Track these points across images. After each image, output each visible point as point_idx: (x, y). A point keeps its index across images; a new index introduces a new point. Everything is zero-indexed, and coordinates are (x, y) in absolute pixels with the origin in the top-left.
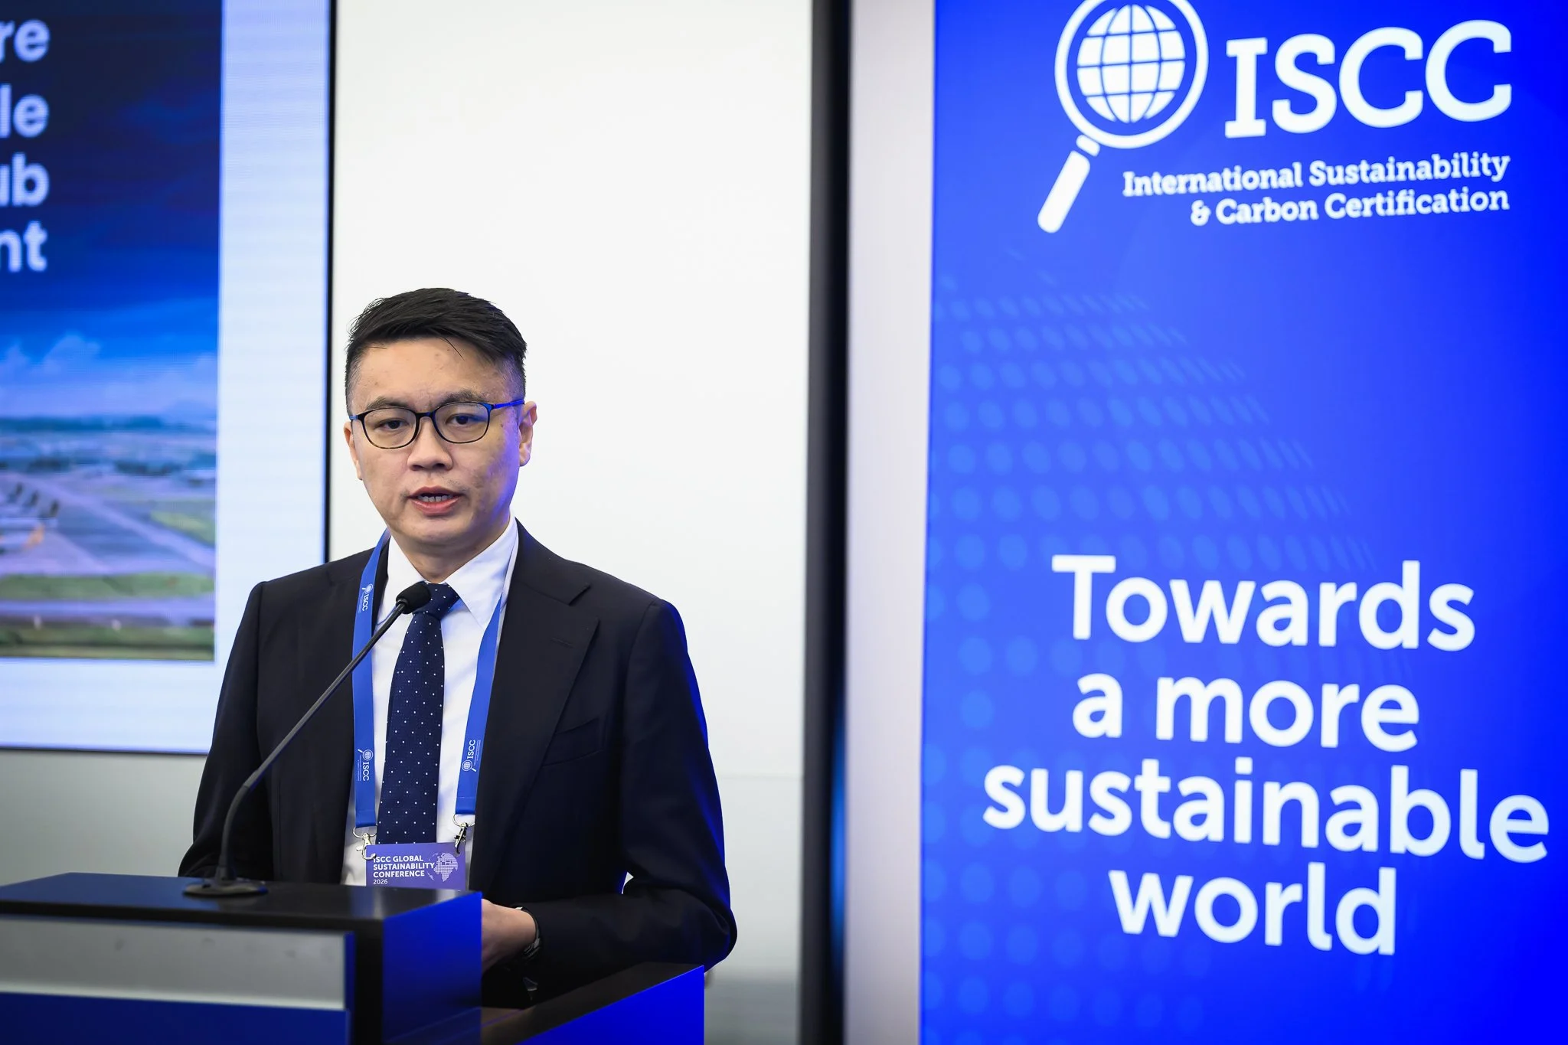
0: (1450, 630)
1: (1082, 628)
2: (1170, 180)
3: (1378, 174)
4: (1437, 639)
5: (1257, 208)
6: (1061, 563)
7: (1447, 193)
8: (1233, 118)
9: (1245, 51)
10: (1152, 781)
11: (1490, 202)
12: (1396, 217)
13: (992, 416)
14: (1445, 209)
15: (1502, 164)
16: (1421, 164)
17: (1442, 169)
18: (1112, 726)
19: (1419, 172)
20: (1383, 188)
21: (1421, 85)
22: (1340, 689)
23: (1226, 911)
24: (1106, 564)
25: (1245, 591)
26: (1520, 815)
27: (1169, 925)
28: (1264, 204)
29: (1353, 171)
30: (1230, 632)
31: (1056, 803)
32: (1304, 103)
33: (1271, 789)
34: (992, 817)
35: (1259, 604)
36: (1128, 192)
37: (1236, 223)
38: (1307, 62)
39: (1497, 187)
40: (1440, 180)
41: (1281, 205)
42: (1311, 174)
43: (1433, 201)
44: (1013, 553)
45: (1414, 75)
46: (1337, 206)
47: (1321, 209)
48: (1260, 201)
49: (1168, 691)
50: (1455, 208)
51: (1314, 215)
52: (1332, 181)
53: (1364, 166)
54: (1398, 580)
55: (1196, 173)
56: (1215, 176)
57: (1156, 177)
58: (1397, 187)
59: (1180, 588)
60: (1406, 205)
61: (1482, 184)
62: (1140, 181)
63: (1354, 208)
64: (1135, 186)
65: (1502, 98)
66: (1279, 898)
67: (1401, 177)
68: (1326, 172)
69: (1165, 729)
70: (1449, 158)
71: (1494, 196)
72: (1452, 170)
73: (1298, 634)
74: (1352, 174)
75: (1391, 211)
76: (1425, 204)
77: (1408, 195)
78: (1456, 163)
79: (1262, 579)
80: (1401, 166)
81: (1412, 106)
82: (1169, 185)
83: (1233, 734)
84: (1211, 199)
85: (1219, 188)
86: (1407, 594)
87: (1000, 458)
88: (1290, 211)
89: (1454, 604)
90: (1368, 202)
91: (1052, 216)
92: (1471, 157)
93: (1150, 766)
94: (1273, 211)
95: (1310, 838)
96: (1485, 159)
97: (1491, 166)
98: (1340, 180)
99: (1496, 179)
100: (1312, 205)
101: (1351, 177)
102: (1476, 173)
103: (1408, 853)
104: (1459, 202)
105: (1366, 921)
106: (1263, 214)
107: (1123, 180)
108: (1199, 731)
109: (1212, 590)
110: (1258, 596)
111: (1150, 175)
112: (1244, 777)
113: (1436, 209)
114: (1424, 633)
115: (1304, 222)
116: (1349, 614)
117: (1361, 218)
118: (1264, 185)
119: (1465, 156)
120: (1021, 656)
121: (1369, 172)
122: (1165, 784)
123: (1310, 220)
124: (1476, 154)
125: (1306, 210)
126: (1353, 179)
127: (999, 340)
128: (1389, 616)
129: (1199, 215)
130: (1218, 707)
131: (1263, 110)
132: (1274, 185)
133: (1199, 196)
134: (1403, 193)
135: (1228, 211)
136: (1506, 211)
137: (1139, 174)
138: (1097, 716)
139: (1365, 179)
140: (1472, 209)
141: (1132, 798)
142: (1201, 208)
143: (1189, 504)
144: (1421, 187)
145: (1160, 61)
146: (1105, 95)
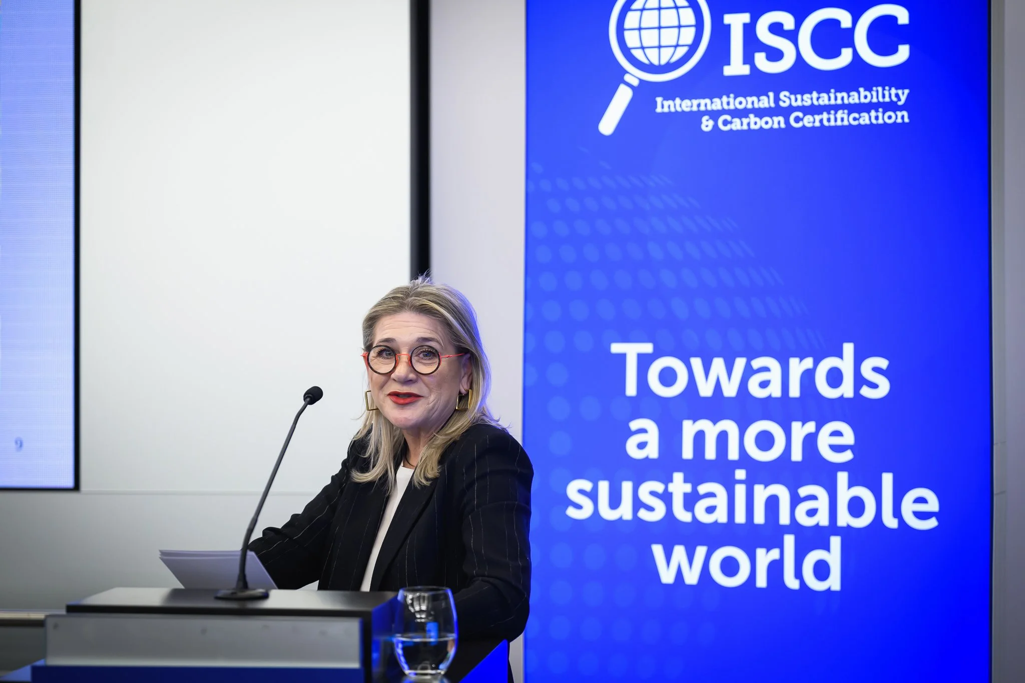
0: (874, 386)
1: (631, 390)
2: (687, 103)
3: (824, 100)
4: (866, 392)
5: (745, 121)
6: (617, 348)
7: (869, 112)
8: (729, 64)
9: (736, 21)
10: (679, 486)
11: (897, 118)
12: (836, 127)
13: (568, 254)
14: (867, 122)
15: (904, 94)
16: (852, 93)
17: (866, 97)
18: (652, 451)
19: (851, 99)
20: (827, 108)
21: (851, 44)
22: (803, 425)
23: (730, 567)
24: (647, 348)
25: (740, 363)
26: (921, 500)
27: (692, 577)
28: (749, 118)
29: (808, 98)
30: (730, 390)
31: (615, 502)
32: (775, 55)
33: (758, 489)
34: (571, 512)
35: (749, 372)
36: (659, 110)
37: (731, 130)
38: (776, 29)
39: (901, 108)
40: (864, 104)
41: (761, 119)
42: (780, 100)
43: (860, 117)
44: (584, 342)
45: (847, 38)
46: (797, 120)
47: (787, 122)
48: (747, 117)
49: (689, 429)
50: (874, 121)
51: (783, 125)
52: (794, 104)
53: (815, 95)
54: (840, 355)
55: (704, 98)
56: (716, 100)
57: (678, 101)
58: (836, 108)
59: (697, 363)
60: (842, 120)
61: (891, 106)
62: (666, 103)
63: (808, 121)
64: (663, 106)
65: (903, 53)
66: (764, 557)
67: (839, 102)
68: (790, 98)
69: (688, 452)
70: (870, 90)
71: (899, 114)
72: (872, 98)
73: (775, 390)
74: (807, 100)
75: (832, 123)
76: (855, 119)
77: (844, 113)
78: (874, 93)
79: (751, 356)
80: (839, 95)
81: (845, 58)
82: (686, 105)
83: (733, 454)
84: (714, 115)
85: (719, 108)
86: (846, 364)
87: (574, 281)
88: (767, 123)
89: (876, 370)
90: (818, 118)
91: (608, 124)
92: (884, 89)
93: (678, 477)
94: (755, 123)
95: (784, 519)
96: (893, 91)
97: (897, 95)
98: (799, 103)
99: (900, 103)
100: (781, 119)
101: (806, 102)
102: (887, 99)
103: (849, 526)
104: (877, 118)
105: (822, 570)
106: (749, 124)
107: (656, 102)
108: (710, 453)
109: (718, 364)
110: (748, 366)
111: (674, 100)
112: (740, 482)
113: (862, 122)
114: (857, 388)
115: (776, 129)
116: (808, 377)
117: (813, 127)
118: (750, 106)
119: (880, 89)
120: (590, 409)
121: (818, 99)
122: (688, 488)
123: (780, 128)
124: (887, 88)
125: (778, 122)
126: (808, 103)
127: (573, 205)
128: (835, 377)
129: (707, 125)
130: (723, 438)
131: (748, 59)
132: (756, 106)
133: (706, 113)
134: (840, 112)
135: (725, 123)
136: (907, 123)
137: (666, 99)
138: (642, 446)
139: (816, 103)
140: (885, 122)
141: (666, 498)
142: (707, 121)
143: (703, 309)
144: (852, 108)
145: (679, 27)
146: (643, 48)
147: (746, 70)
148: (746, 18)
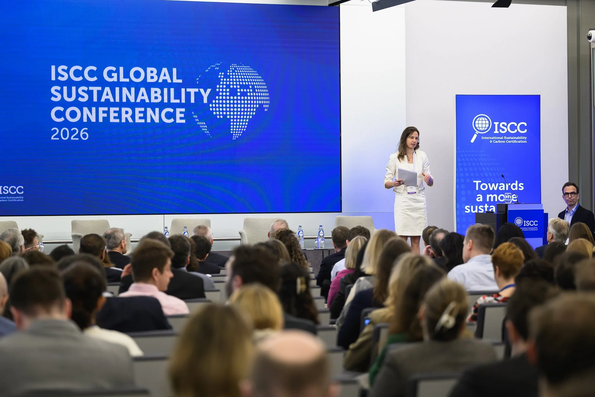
0: (521, 188)
1: (477, 189)
2: (487, 138)
3: (512, 138)
4: (520, 189)
5: (498, 141)
6: (474, 182)
8: (495, 131)
9: (496, 124)
10: (486, 206)
11: (525, 142)
13: (465, 164)
18: (481, 200)
19: (517, 138)
20: (513, 140)
21: (517, 129)
24: (480, 182)
25: (497, 184)
30: (496, 189)
31: (474, 209)
32: (503, 130)
34: (466, 212)
35: (499, 186)
38: (503, 125)
41: (501, 141)
42: (504, 138)
44: (468, 180)
45: (516, 128)
47: (505, 142)
49: (488, 196)
50: (521, 142)
53: (510, 137)
55: (490, 137)
56: (493, 137)
57: (486, 137)
58: (514, 140)
59: (489, 184)
60: (515, 142)
61: (524, 140)
62: (483, 138)
63: (509, 142)
65: (526, 131)
67: (515, 139)
68: (506, 138)
69: (488, 200)
70: (520, 137)
71: (525, 141)
73: (504, 189)
75: (513, 142)
76: (517, 142)
79: (499, 183)
80: (515, 138)
81: (516, 131)
83: (496, 200)
84: (492, 140)
86: (516, 184)
87: (466, 169)
89: (521, 185)
90: (511, 141)
91: (472, 141)
93: (486, 205)
96: (524, 137)
98: (508, 139)
100: (504, 141)
102: (523, 139)
106: (499, 142)
107: (481, 137)
108: (492, 200)
109: (493, 185)
110: (499, 184)
113: (519, 142)
114: (518, 189)
115: (503, 143)
116: (509, 186)
117: (510, 143)
118: (499, 139)
120: (469, 192)
122: (488, 207)
125: (504, 142)
127: (466, 155)
128: (514, 187)
129: (491, 142)
130: (494, 197)
131: (498, 130)
135: (494, 142)
136: (527, 143)
138: (479, 199)
139: (510, 139)
140: (523, 142)
141: (484, 208)
143: (490, 174)
144: (517, 140)
145: (486, 124)
146: (479, 127)
147: (498, 132)
148: (498, 123)
